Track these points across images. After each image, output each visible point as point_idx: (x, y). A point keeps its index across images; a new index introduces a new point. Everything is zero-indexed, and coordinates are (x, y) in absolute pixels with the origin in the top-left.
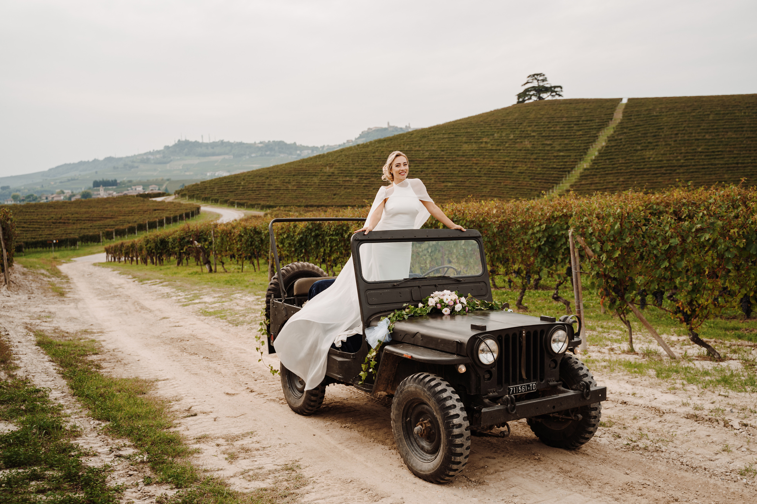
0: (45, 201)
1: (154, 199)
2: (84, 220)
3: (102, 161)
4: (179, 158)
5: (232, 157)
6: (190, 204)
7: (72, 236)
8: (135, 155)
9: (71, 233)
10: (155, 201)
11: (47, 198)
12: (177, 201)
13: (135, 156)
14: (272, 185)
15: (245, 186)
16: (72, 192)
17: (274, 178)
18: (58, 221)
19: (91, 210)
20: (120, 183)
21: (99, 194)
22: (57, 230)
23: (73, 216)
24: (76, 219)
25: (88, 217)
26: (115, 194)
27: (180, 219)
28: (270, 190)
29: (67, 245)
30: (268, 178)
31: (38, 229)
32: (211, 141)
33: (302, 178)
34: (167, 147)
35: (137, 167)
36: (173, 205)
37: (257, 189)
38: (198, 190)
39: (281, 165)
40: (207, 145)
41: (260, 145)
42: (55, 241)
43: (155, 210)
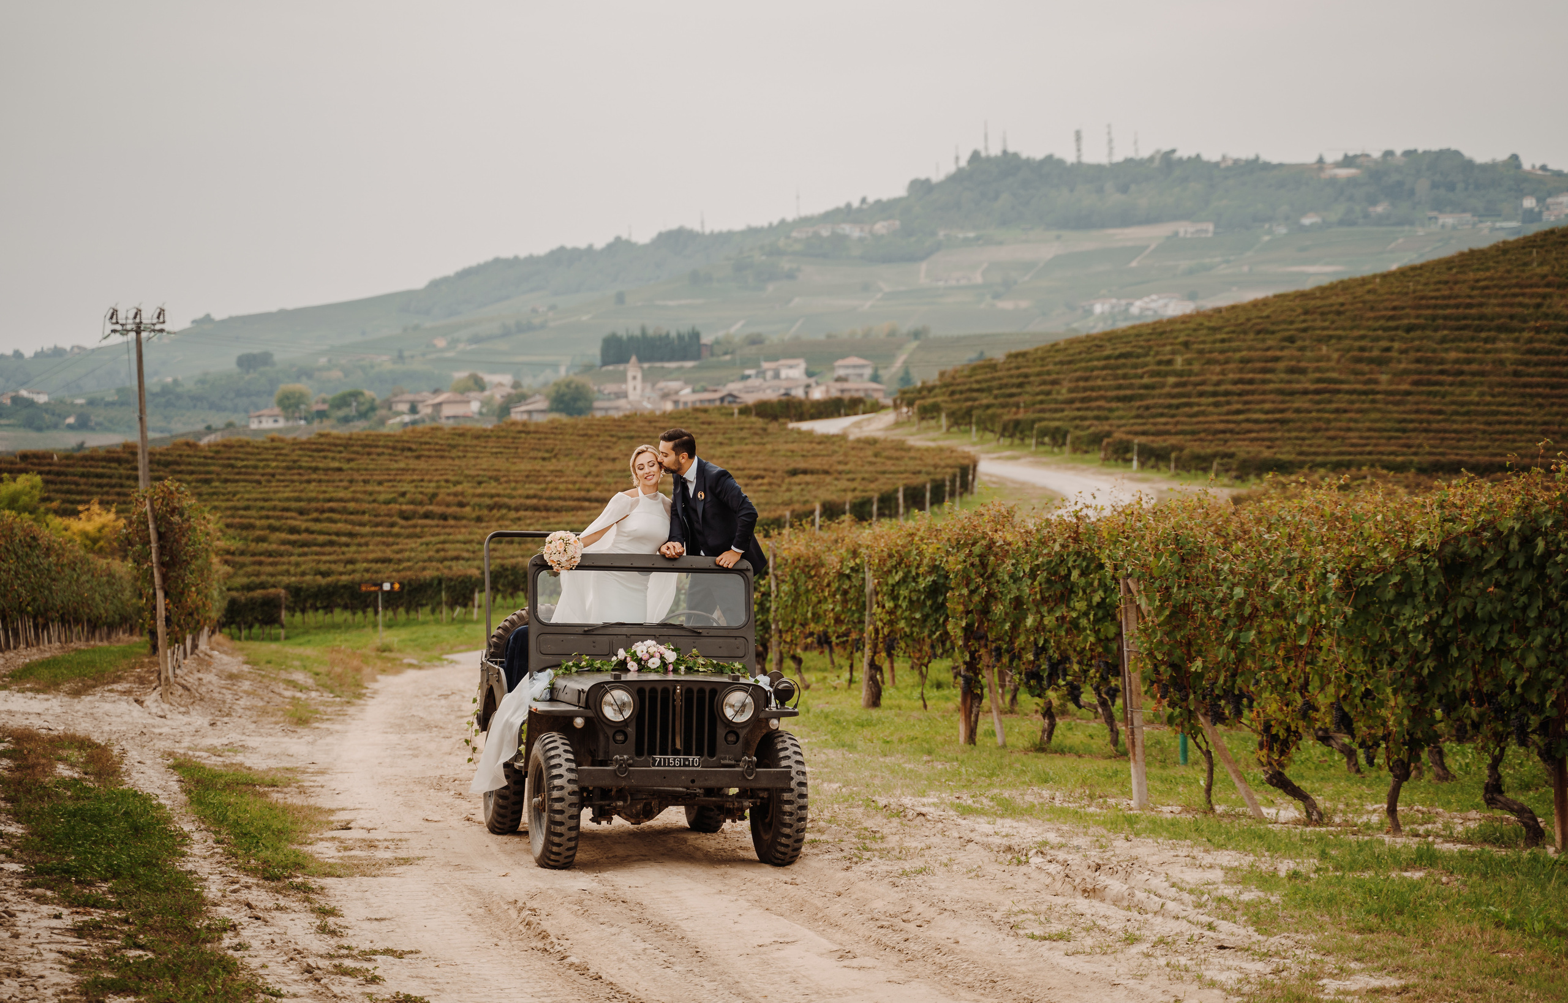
0: (407, 418)
1: (805, 426)
2: (517, 509)
3: (645, 247)
4: (971, 235)
5: (1210, 227)
6: (941, 450)
7: (459, 569)
8: (783, 222)
9: (457, 558)
10: (810, 433)
11: (413, 410)
12: (897, 435)
13: (783, 225)
14: (1303, 371)
15: (1190, 373)
16: (516, 385)
17: (1320, 340)
18: (422, 510)
19: (552, 465)
20: (710, 348)
21: (625, 395)
22: (412, 543)
23: (479, 491)
24: (488, 501)
25: (535, 496)
26: (687, 395)
27: (881, 515)
28: (1292, 393)
29: (439, 603)
30: (1291, 340)
31: (344, 539)
32: (1118, 158)
33: (1443, 340)
34: (921, 188)
35: (791, 276)
36: (869, 452)
37: (1240, 387)
38: (989, 390)
39: (1364, 281)
40: (1095, 175)
41: (1344, 173)
42: (387, 587)
43: (794, 473)
